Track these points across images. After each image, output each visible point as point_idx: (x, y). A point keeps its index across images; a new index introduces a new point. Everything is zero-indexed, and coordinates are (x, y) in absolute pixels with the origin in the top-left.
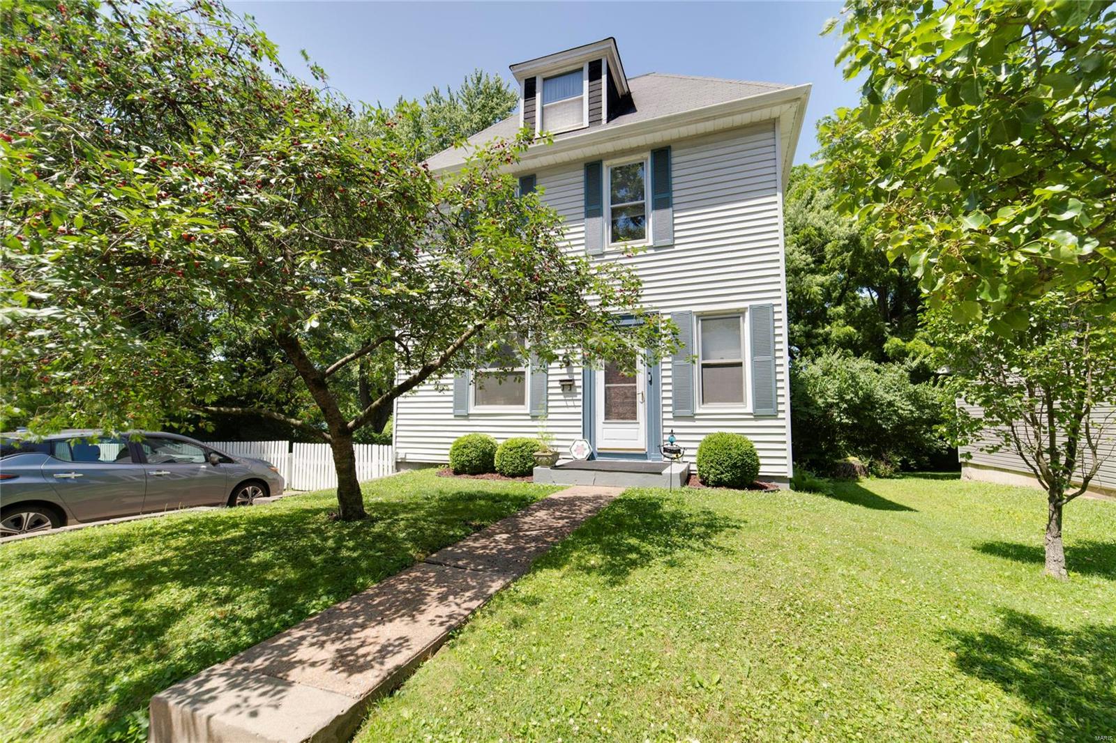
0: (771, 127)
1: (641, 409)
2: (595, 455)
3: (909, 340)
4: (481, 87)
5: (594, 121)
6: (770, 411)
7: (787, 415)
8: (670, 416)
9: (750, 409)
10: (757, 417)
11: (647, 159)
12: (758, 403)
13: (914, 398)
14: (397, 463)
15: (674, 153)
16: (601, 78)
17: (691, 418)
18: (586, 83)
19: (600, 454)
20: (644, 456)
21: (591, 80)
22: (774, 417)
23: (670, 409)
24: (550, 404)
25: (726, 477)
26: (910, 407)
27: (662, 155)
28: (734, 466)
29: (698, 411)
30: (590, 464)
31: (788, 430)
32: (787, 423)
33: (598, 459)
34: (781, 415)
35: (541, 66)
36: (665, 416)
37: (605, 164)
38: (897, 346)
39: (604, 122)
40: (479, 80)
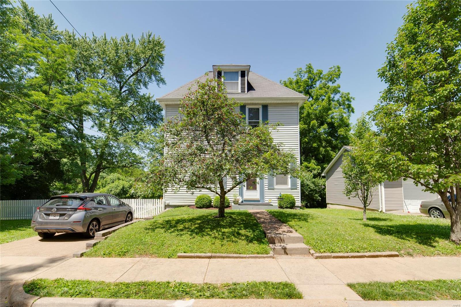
0: (297, 105)
1: (258, 186)
2: (243, 201)
3: (309, 163)
4: (151, 39)
5: (243, 91)
6: (295, 187)
7: (299, 189)
8: (267, 189)
9: (289, 186)
10: (292, 189)
11: (260, 107)
12: (292, 185)
13: (313, 183)
14: (165, 206)
15: (269, 107)
16: (245, 77)
17: (273, 189)
18: (240, 78)
19: (245, 201)
20: (259, 201)
21: (241, 77)
22: (296, 189)
23: (267, 186)
24: (227, 184)
25: (289, 206)
26: (313, 186)
27: (265, 107)
28: (291, 203)
29: (275, 187)
30: (242, 204)
31: (300, 193)
32: (300, 191)
33: (244, 202)
34: (298, 189)
35: (224, 68)
36: (266, 189)
37: (247, 107)
38: (306, 165)
39: (246, 92)
40: (150, 36)
